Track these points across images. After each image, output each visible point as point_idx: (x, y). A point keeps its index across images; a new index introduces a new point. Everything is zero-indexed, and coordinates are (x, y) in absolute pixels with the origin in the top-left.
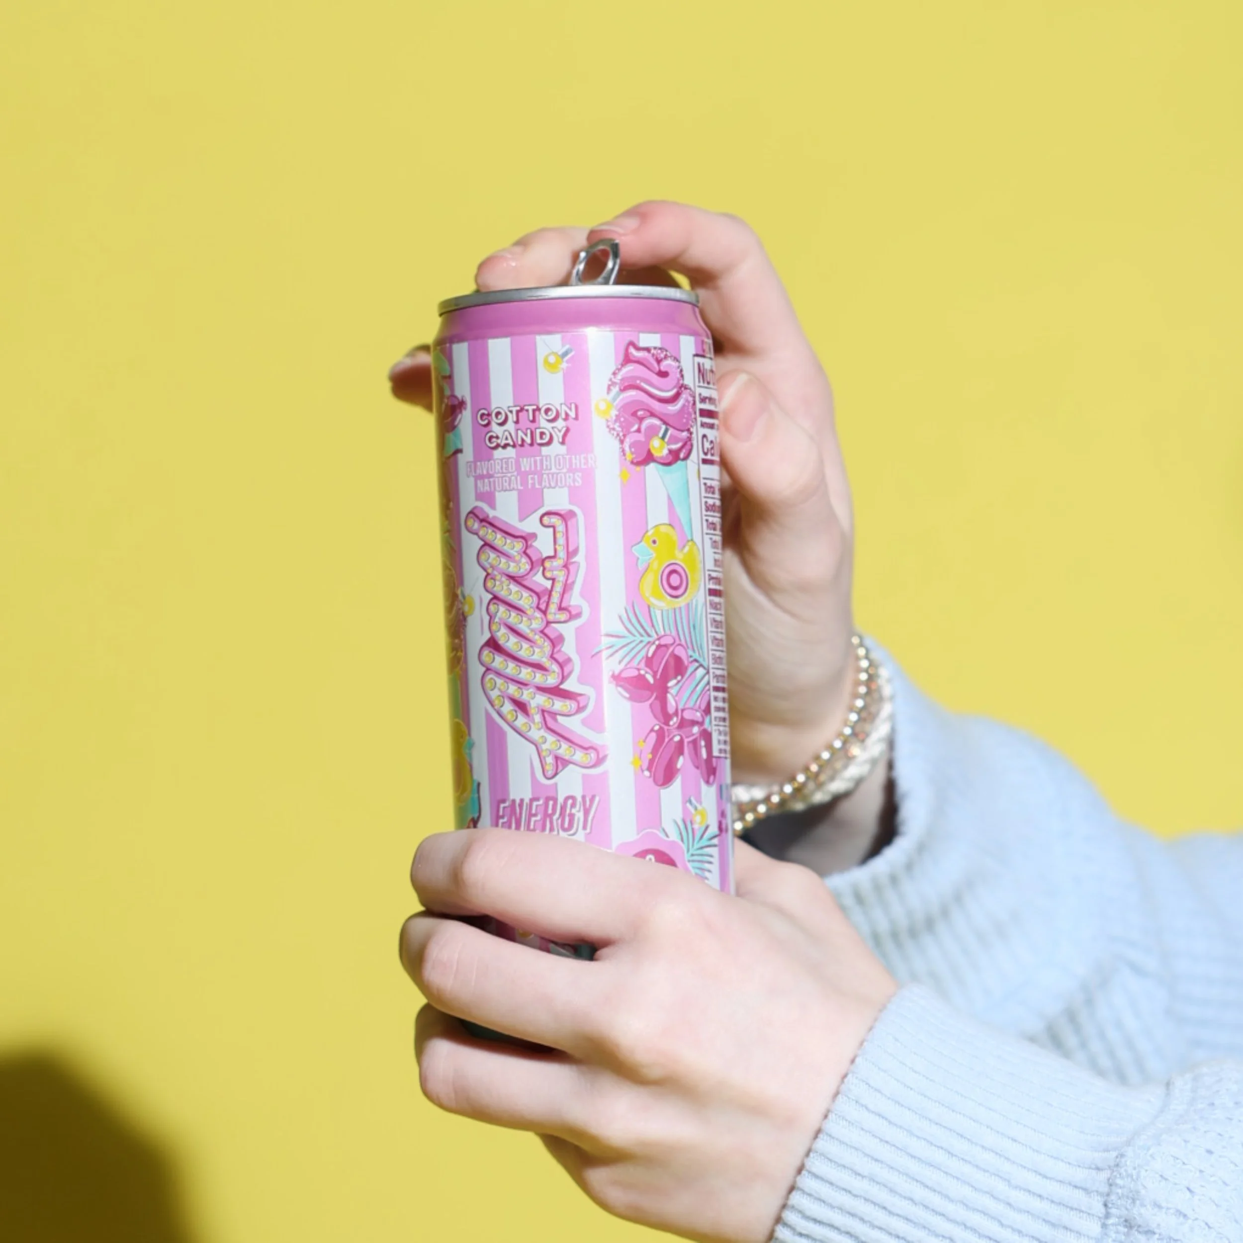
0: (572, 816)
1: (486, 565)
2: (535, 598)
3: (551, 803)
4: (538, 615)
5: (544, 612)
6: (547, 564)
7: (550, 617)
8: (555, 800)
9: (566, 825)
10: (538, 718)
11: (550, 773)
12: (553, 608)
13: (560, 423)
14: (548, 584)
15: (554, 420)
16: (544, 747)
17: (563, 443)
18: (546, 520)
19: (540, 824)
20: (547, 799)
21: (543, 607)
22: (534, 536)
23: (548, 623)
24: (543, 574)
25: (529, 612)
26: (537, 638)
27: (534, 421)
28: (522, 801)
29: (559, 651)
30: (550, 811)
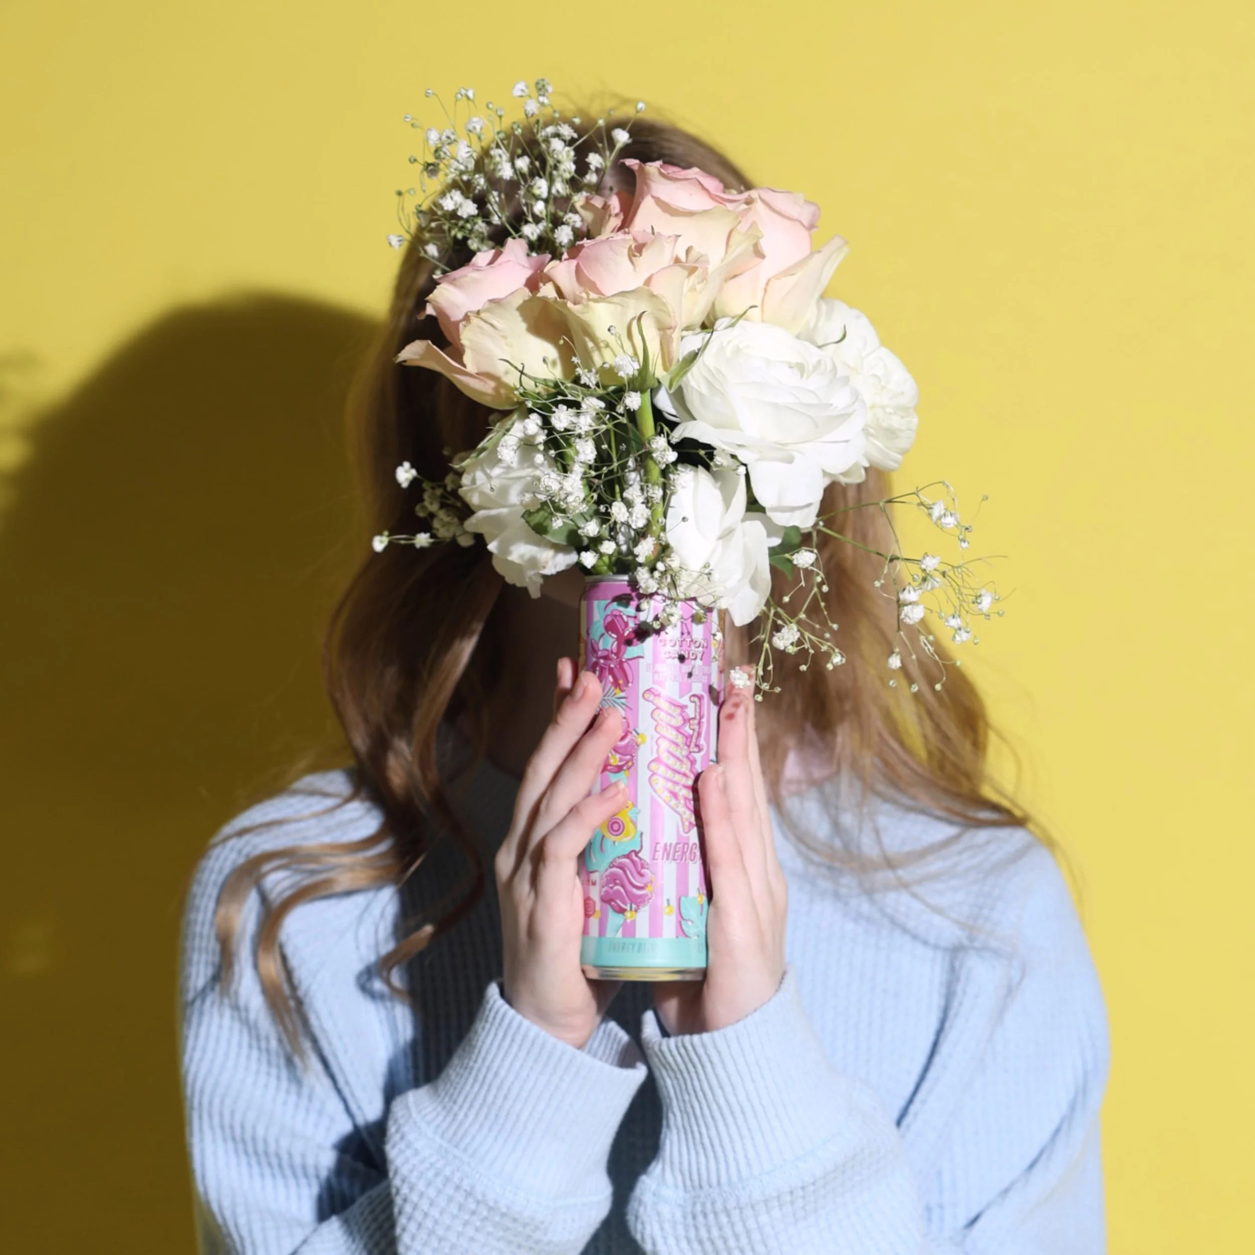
0: (695, 853)
1: (657, 719)
2: (685, 739)
3: (686, 846)
4: (686, 747)
5: (689, 746)
6: (691, 722)
7: (691, 750)
8: (688, 844)
9: (692, 858)
10: (682, 801)
11: (686, 831)
12: (693, 745)
13: (700, 649)
14: (691, 732)
15: (698, 647)
16: (685, 817)
17: (701, 659)
18: (692, 699)
19: (680, 857)
20: (684, 844)
21: (688, 744)
22: (686, 707)
23: (690, 752)
24: (690, 726)
25: (682, 746)
26: (685, 760)
27: (690, 646)
28: (671, 845)
29: (694, 768)
30: (685, 850)
